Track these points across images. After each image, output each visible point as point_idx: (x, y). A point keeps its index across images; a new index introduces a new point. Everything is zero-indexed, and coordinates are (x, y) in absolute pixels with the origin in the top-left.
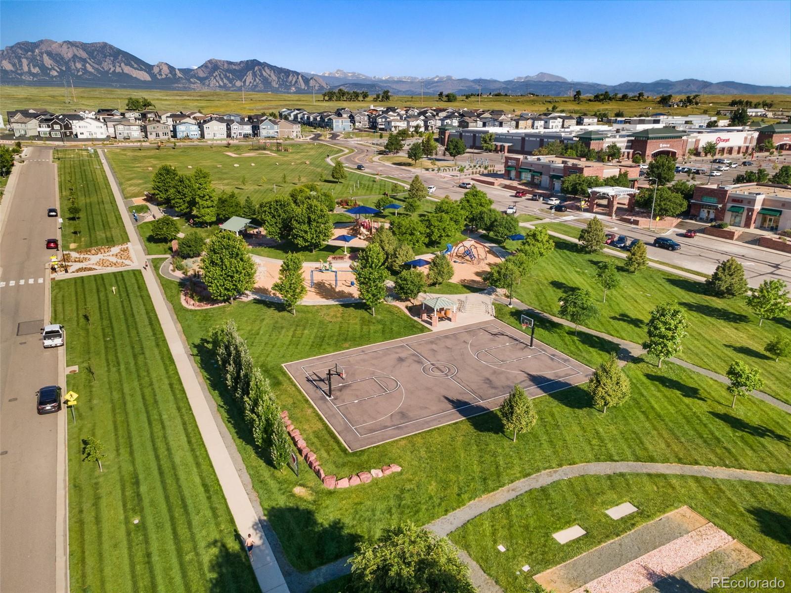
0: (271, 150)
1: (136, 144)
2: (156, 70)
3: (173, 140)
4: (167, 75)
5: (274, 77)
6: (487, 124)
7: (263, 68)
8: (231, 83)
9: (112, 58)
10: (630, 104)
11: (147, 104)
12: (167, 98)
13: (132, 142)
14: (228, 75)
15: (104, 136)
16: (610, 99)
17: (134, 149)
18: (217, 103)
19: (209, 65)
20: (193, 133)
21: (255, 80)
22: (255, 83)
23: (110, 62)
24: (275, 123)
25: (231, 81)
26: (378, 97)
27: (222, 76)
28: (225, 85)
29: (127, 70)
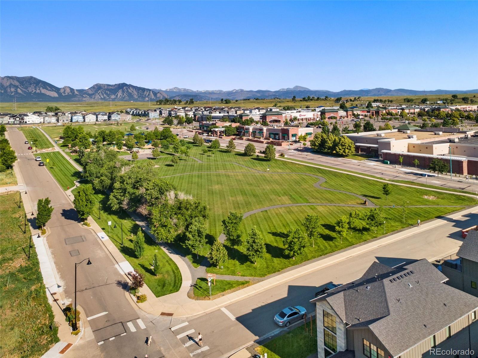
0: (114, 125)
1: (53, 125)
2: (62, 91)
3: (70, 123)
4: (68, 93)
5: (135, 92)
6: (221, 112)
7: (129, 88)
8: (108, 96)
9: (35, 85)
10: (321, 102)
11: (57, 109)
12: (68, 106)
13: (51, 124)
14: (107, 92)
15: (39, 122)
16: (311, 100)
17: (52, 126)
18: (96, 108)
19: (96, 87)
20: (80, 120)
21: (123, 94)
22: (123, 96)
23: (33, 87)
24: (119, 114)
25: (108, 95)
26: (187, 102)
27: (103, 93)
28: (105, 97)
29: (43, 91)
